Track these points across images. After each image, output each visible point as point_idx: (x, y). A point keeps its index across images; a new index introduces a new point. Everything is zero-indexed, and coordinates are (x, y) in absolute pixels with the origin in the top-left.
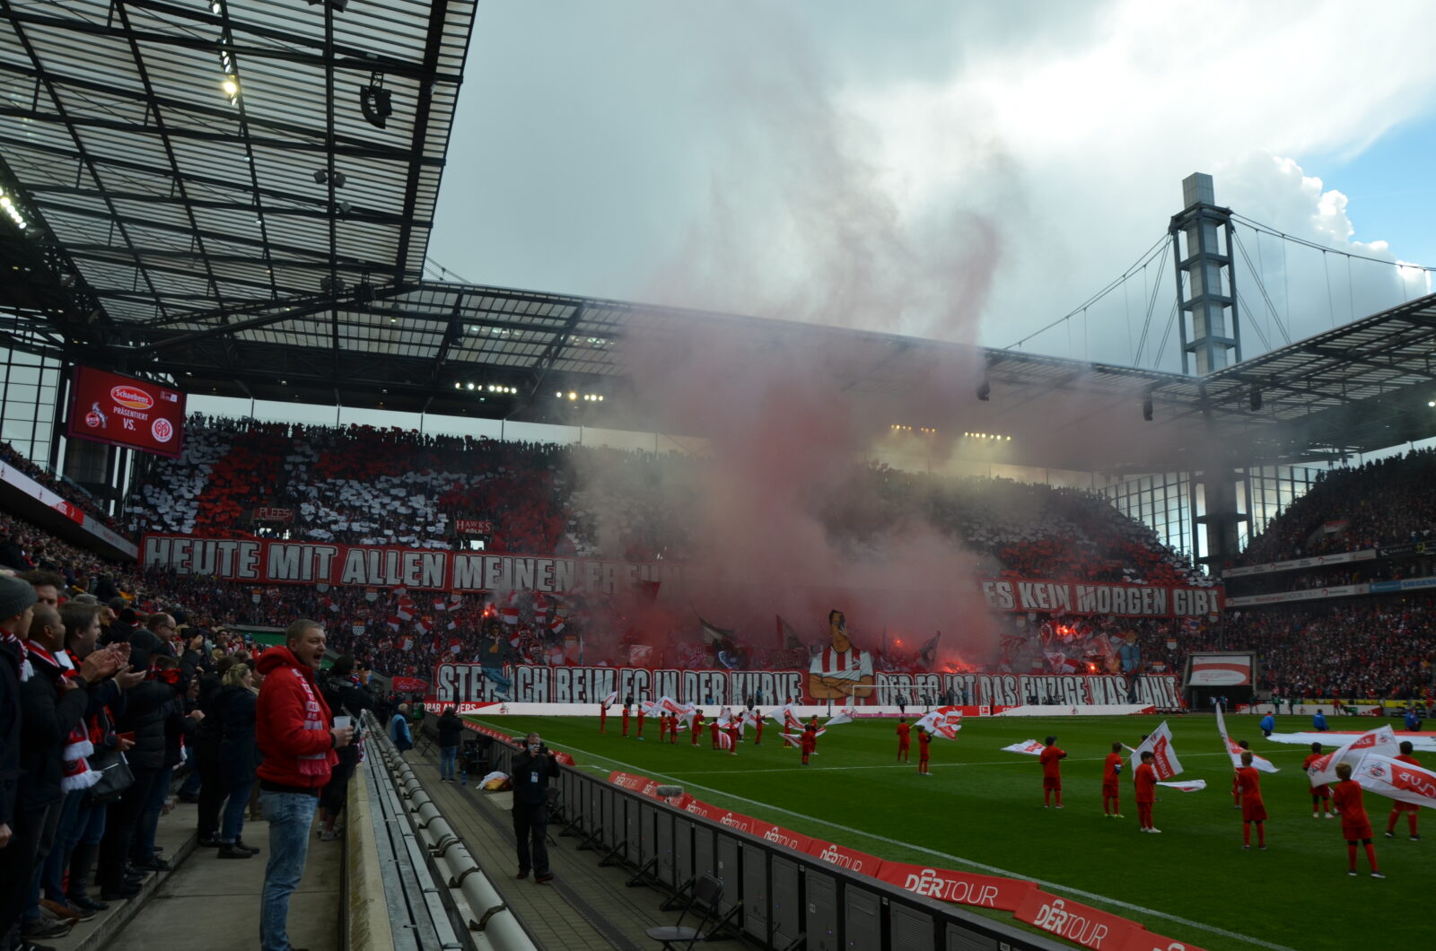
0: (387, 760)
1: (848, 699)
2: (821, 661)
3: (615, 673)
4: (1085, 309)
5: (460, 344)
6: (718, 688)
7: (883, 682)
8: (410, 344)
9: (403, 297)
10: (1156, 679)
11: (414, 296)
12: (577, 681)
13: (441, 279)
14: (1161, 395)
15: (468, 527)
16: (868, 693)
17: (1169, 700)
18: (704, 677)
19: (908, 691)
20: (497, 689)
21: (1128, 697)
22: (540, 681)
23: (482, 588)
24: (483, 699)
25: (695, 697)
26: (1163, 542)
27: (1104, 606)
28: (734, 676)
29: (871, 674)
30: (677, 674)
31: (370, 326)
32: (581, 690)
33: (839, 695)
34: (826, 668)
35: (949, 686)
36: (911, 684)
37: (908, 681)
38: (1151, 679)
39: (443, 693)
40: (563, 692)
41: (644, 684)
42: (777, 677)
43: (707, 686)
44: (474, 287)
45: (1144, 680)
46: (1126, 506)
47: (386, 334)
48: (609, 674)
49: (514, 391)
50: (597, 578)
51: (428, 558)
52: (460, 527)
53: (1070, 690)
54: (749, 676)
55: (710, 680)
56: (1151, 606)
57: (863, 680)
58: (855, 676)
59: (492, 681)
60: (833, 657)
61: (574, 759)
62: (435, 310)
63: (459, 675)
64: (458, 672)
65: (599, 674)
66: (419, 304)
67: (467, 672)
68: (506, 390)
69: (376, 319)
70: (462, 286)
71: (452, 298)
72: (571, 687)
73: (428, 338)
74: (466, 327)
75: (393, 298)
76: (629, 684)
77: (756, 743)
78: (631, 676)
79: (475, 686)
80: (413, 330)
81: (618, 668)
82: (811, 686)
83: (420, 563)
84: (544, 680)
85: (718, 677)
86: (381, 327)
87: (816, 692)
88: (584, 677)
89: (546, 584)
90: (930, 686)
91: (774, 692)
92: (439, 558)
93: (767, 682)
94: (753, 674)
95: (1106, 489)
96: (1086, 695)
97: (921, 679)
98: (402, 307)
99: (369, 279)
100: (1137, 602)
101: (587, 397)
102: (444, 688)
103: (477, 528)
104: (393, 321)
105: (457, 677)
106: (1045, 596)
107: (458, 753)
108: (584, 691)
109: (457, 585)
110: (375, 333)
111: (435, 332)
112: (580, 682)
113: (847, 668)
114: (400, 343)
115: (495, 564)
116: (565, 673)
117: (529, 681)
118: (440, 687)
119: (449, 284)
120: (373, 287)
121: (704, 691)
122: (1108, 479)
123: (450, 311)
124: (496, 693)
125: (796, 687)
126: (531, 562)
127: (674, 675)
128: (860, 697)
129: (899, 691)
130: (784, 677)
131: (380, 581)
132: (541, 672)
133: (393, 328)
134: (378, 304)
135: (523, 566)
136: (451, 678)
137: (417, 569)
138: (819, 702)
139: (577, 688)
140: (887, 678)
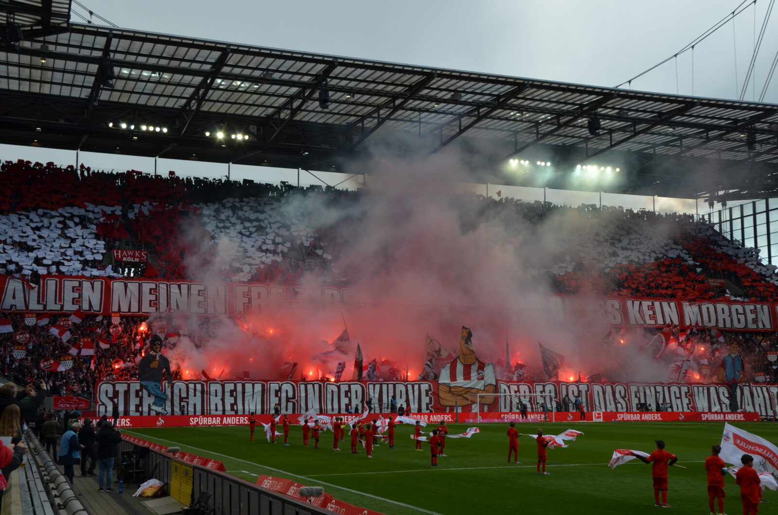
0: (43, 473)
1: (473, 406)
2: (449, 371)
3: (263, 386)
4: (693, 47)
5: (112, 86)
6: (357, 398)
7: (505, 390)
8: (62, 84)
9: (52, 38)
10: (759, 389)
11: (63, 37)
12: (229, 394)
13: (89, 22)
14: (765, 126)
15: (125, 256)
16: (491, 401)
17: (772, 409)
18: (344, 388)
19: (527, 399)
20: (154, 404)
21: (730, 405)
22: (195, 395)
23: (139, 312)
24: (141, 413)
25: (336, 406)
26: (765, 262)
27: (710, 321)
28: (371, 387)
29: (495, 384)
30: (320, 386)
31: (19, 65)
32: (233, 402)
33: (465, 403)
34: (453, 377)
35: (564, 393)
36: (530, 392)
37: (527, 391)
38: (754, 389)
39: (102, 409)
40: (216, 404)
41: (290, 395)
42: (410, 387)
43: (346, 396)
44: (123, 31)
45: (746, 390)
46: (729, 230)
47: (37, 74)
48: (258, 387)
49: (165, 130)
50: (246, 300)
51: (86, 285)
52: (117, 256)
53: (676, 398)
54: (385, 387)
55: (350, 390)
56: (755, 321)
57: (487, 389)
58: (480, 385)
59: (149, 396)
60: (460, 368)
61: (225, 466)
62: (85, 53)
63: (118, 391)
64: (117, 389)
65: (248, 387)
66: (69, 45)
67: (126, 389)
68: (158, 129)
69: (25, 59)
70: (111, 30)
71: (101, 41)
72: (223, 400)
73: (79, 79)
74: (116, 70)
75: (41, 39)
76: (276, 395)
77: (390, 447)
78: (278, 389)
79: (134, 401)
80: (64, 71)
81: (267, 381)
82: (441, 394)
83: (79, 290)
84: (199, 394)
85: (356, 388)
86: (31, 67)
87: (447, 399)
88: (235, 389)
89: (199, 307)
90: (547, 394)
91: (407, 401)
92: (97, 284)
93: (401, 391)
94: (388, 385)
95: (709, 215)
96: (690, 403)
97: (539, 388)
98: (52, 48)
99: (14, 19)
100: (742, 317)
101: (233, 137)
102: (103, 404)
103: (134, 256)
104: (43, 61)
105: (116, 394)
106: (651, 313)
107: (115, 464)
108: (236, 403)
109: (115, 308)
110: (25, 73)
111: (86, 74)
112: (232, 395)
113: (472, 378)
114: (51, 83)
115: (151, 289)
116: (218, 387)
117: (184, 395)
118: (100, 403)
119: (98, 28)
120: (20, 27)
121: (345, 401)
122: (711, 205)
123: (99, 54)
124: (154, 407)
125: (427, 395)
126: (184, 287)
127: (316, 386)
128: (484, 404)
129: (519, 399)
130: (416, 387)
131: (40, 307)
132: (195, 387)
133: (43, 68)
134: (27, 44)
135: (178, 291)
136: (110, 395)
137: (76, 295)
138: (448, 409)
139: (229, 400)
140: (509, 387)
